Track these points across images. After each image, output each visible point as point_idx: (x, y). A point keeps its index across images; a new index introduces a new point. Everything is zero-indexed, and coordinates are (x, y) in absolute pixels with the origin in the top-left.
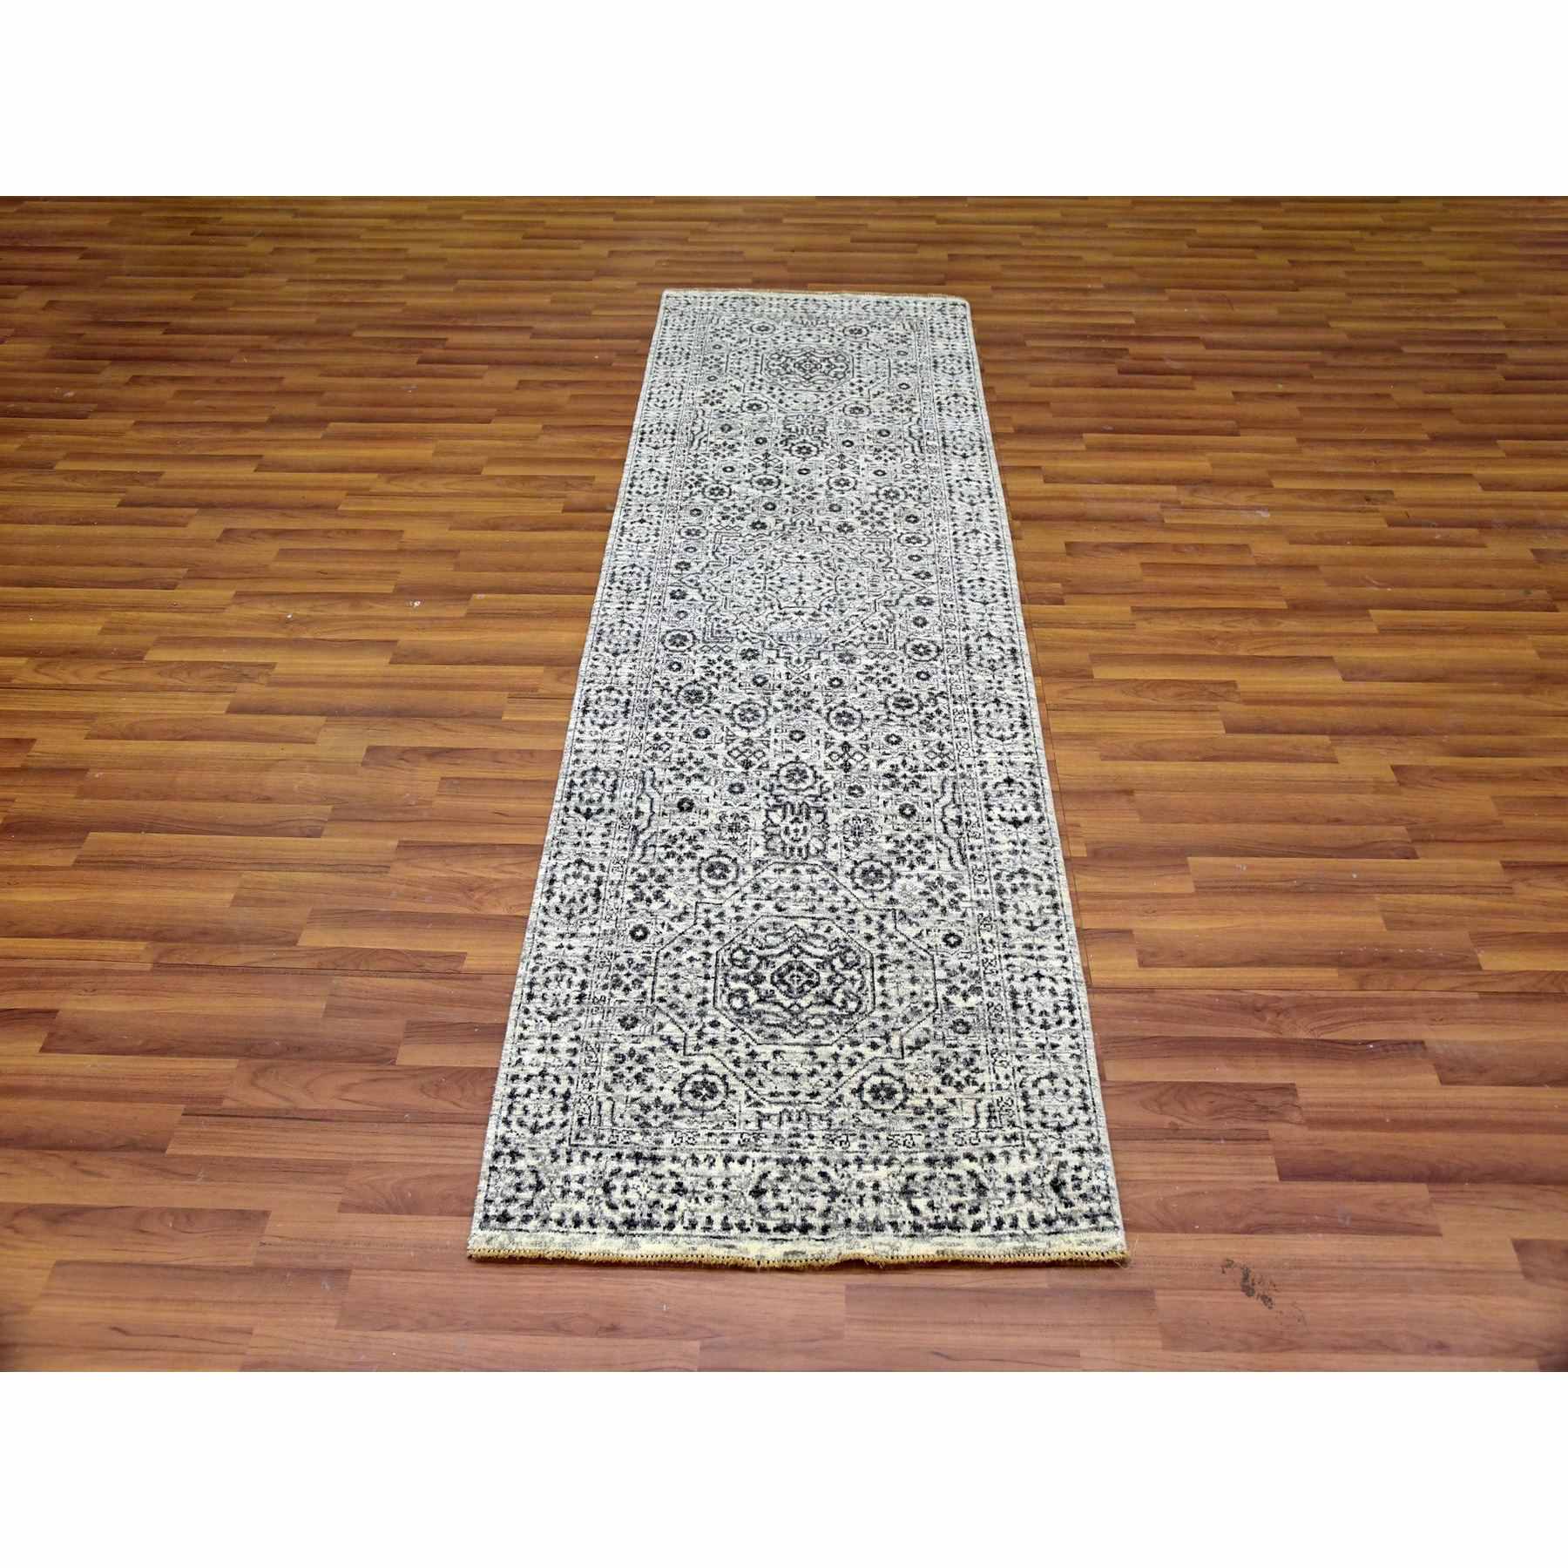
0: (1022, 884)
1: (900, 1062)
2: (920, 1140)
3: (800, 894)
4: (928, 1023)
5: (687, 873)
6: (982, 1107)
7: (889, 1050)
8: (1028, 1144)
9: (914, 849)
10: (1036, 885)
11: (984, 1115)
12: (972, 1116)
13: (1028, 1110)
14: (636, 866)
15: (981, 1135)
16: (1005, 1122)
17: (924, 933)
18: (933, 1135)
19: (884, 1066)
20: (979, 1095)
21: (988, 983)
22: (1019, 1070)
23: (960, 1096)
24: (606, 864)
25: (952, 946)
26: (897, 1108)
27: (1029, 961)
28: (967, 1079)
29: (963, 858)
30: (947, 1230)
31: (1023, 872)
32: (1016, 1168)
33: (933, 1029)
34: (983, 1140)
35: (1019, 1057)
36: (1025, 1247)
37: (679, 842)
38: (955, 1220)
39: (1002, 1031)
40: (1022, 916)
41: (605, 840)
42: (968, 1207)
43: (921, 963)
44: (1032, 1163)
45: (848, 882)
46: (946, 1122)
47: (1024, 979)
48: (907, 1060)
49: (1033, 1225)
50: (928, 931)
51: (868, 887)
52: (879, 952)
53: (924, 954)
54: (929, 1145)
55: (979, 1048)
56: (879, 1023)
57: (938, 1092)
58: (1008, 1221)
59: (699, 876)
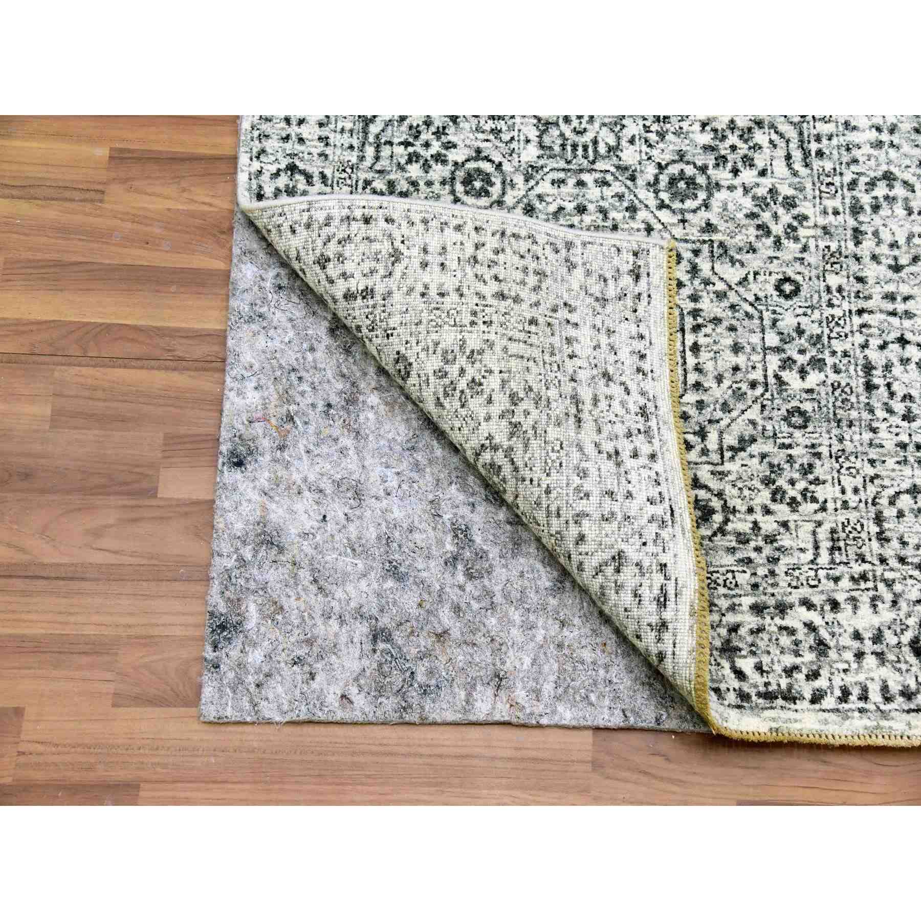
0: (887, 198)
1: (719, 468)
2: (744, 579)
3: (587, 219)
4: (754, 413)
5: (437, 187)
6: (823, 533)
7: (705, 452)
8: (881, 586)
9: (740, 144)
10: (906, 200)
11: (825, 545)
12: (810, 546)
13: (882, 538)
14: (370, 176)
15: (821, 573)
16: (852, 557)
17: (751, 277)
18: (762, 571)
19: (699, 474)
20: (819, 516)
21: (834, 353)
22: (872, 480)
23: (795, 517)
24: (328, 172)
25: (788, 297)
26: (715, 534)
27: (891, 319)
28: (804, 493)
29: (806, 154)
30: (780, 702)
31: (888, 177)
32: (866, 620)
33: (760, 422)
34: (824, 581)
35: (872, 462)
36: (878, 727)
37: (424, 137)
38: (790, 687)
39: (851, 425)
40: (884, 249)
41: (324, 132)
42: (805, 671)
43: (746, 322)
44: (886, 615)
45: (648, 197)
46: (777, 554)
47: (883, 347)
48: (728, 466)
49: (888, 699)
50: (756, 274)
51: (677, 205)
52: (692, 305)
53: (750, 309)
54: (755, 586)
55: (819, 449)
56: (692, 412)
57: (767, 511)
58: (856, 692)
59: (453, 192)
